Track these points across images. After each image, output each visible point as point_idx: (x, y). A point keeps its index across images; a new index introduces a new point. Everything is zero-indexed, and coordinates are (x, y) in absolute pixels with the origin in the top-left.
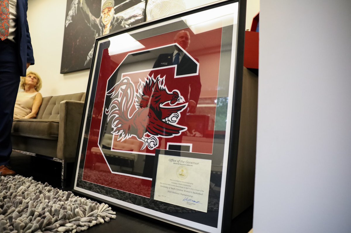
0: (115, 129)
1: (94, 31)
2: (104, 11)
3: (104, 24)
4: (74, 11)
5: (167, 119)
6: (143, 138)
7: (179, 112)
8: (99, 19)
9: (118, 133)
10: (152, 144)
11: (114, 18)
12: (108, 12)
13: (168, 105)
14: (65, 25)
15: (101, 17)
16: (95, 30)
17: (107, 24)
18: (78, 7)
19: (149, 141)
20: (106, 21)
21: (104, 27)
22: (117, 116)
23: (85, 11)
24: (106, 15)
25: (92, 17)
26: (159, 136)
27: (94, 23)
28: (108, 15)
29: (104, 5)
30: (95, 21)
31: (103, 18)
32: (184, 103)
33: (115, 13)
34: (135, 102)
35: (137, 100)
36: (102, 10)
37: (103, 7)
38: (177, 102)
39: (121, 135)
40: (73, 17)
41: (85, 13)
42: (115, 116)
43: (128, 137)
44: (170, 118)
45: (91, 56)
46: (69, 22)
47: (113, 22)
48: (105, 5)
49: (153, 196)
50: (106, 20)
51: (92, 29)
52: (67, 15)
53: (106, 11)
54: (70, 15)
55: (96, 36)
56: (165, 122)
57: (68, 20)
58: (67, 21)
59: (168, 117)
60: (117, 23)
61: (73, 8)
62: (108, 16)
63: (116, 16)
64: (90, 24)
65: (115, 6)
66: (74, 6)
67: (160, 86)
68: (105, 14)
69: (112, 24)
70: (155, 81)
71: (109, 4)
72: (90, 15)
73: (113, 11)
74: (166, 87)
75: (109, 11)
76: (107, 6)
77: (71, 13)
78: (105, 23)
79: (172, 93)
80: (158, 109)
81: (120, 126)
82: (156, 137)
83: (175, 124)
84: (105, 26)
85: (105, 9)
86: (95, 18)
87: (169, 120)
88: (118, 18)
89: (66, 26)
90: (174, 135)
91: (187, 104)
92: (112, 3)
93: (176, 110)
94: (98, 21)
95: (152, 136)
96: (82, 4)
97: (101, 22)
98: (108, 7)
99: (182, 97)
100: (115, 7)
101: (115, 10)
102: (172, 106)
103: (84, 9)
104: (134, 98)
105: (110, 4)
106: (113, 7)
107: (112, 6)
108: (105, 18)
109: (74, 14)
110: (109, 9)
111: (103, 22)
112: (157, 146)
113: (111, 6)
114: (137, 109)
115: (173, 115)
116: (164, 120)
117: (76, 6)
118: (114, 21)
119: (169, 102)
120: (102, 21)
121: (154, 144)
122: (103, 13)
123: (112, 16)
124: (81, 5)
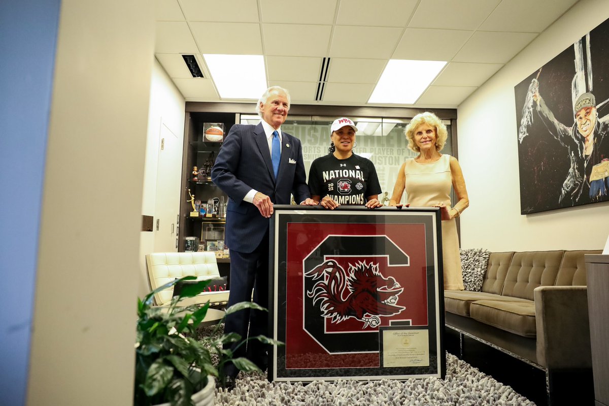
0: (326, 312)
1: (567, 148)
2: (578, 114)
3: (581, 135)
4: (529, 118)
5: (386, 301)
6: (363, 319)
7: (396, 295)
8: (572, 128)
9: (330, 315)
10: (374, 323)
11: (599, 123)
12: (586, 116)
13: (385, 289)
14: (519, 141)
15: (576, 125)
16: (568, 146)
17: (588, 136)
18: (534, 111)
19: (370, 320)
20: (586, 131)
21: (583, 139)
22: (326, 299)
23: (547, 117)
24: (584, 121)
25: (560, 126)
26: (380, 315)
27: (565, 135)
28: (588, 119)
29: (577, 105)
30: (565, 131)
31: (578, 126)
32: (400, 288)
33: (600, 116)
34: (347, 285)
35: (349, 283)
36: (574, 113)
37: (575, 108)
38: (393, 287)
39: (335, 318)
40: (528, 127)
41: (547, 119)
42: (324, 299)
43: (345, 318)
44: (388, 300)
45: (568, 188)
46: (524, 136)
47: (598, 132)
48: (579, 105)
49: (382, 365)
50: (584, 129)
51: (563, 144)
52: (519, 125)
53: (583, 113)
54: (524, 124)
55: (571, 155)
56: (385, 304)
57: (522, 133)
58: (521, 135)
59: (387, 299)
60: (605, 132)
61: (527, 113)
62: (588, 122)
63: (601, 121)
64: (558, 138)
65: (597, 104)
66: (527, 110)
67: (374, 272)
68: (581, 118)
69: (596, 134)
70: (368, 267)
71: (586, 102)
72: (556, 122)
73: (594, 112)
74: (380, 274)
75: (587, 113)
76: (583, 106)
77: (524, 121)
78: (584, 134)
79: (387, 279)
80: (375, 292)
81: (332, 308)
82: (377, 316)
83: (394, 305)
84: (585, 138)
85: (580, 111)
86: (565, 127)
87: (388, 302)
88: (607, 123)
89: (521, 142)
90: (394, 314)
91: (403, 289)
92: (591, 100)
93: (393, 294)
94: (570, 131)
95: (373, 316)
96: (540, 106)
97: (576, 132)
98: (586, 107)
99: (398, 283)
100: (598, 106)
101: (598, 110)
102: (389, 290)
103: (544, 114)
104: (346, 282)
105: (588, 101)
106: (595, 107)
107: (592, 104)
108: (582, 126)
109: (530, 123)
110: (588, 111)
111: (580, 131)
112: (380, 323)
113: (589, 105)
114: (352, 293)
115: (391, 297)
116: (383, 302)
117: (531, 110)
118: (600, 130)
119: (386, 286)
120: (578, 131)
121: (376, 323)
122: (578, 118)
123: (594, 122)
124: (538, 109)
